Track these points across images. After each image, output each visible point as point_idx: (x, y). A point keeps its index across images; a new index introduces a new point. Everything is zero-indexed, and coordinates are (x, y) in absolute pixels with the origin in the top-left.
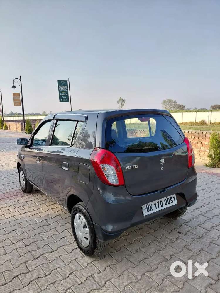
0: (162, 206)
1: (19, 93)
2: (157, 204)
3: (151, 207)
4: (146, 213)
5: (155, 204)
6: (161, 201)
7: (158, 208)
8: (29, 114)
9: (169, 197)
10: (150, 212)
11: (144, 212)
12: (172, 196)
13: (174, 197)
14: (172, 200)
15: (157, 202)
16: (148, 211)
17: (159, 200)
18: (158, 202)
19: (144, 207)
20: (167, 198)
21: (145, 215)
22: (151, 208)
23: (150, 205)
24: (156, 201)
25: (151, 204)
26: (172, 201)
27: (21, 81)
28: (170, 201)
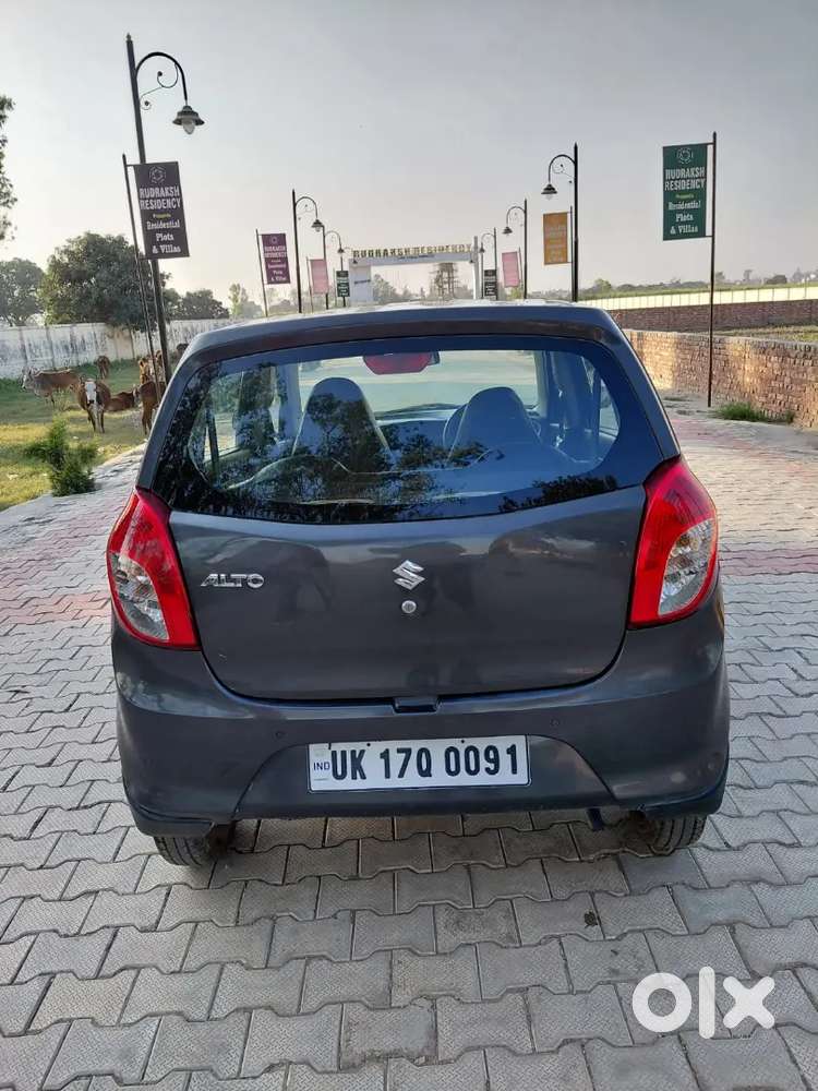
0: (426, 773)
1: (566, 213)
2: (397, 758)
3: (357, 760)
4: (321, 780)
5: (385, 755)
6: (424, 750)
7: (401, 775)
8: (662, 284)
9: (482, 744)
10: (348, 784)
11: (315, 774)
12: (502, 743)
13: (512, 751)
14: (496, 761)
15: (399, 751)
16: (338, 777)
17: (415, 745)
18: (408, 752)
19: (319, 753)
20: (466, 745)
21: (316, 786)
22: (356, 768)
23: (353, 752)
25: (362, 752)
26: (492, 767)
27: (575, 163)
28: (484, 764)
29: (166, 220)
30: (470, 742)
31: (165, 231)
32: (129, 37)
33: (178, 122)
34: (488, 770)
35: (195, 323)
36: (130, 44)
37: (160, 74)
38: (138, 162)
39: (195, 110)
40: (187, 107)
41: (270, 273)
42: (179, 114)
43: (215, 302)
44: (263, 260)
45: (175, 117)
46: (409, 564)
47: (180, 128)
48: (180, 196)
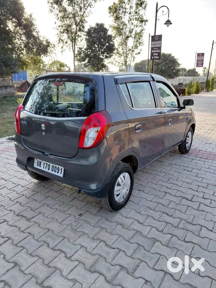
0: (49, 169)
2: (45, 165)
3: (40, 163)
5: (44, 164)
6: (49, 165)
7: (45, 168)
9: (57, 166)
11: (35, 163)
12: (60, 167)
13: (61, 169)
14: (59, 171)
16: (38, 166)
17: (48, 163)
19: (36, 160)
21: (34, 166)
22: (40, 165)
24: (46, 162)
26: (58, 172)
28: (57, 171)
29: (156, 50)
30: (56, 166)
31: (156, 53)
32: (157, 3)
33: (165, 24)
34: (57, 172)
35: (187, 77)
36: (157, 5)
37: (163, 11)
38: (153, 35)
39: (170, 20)
40: (168, 20)
41: (197, 64)
42: (166, 22)
43: (196, 72)
44: (196, 61)
45: (165, 22)
46: (43, 124)
47: (166, 25)
48: (161, 44)
